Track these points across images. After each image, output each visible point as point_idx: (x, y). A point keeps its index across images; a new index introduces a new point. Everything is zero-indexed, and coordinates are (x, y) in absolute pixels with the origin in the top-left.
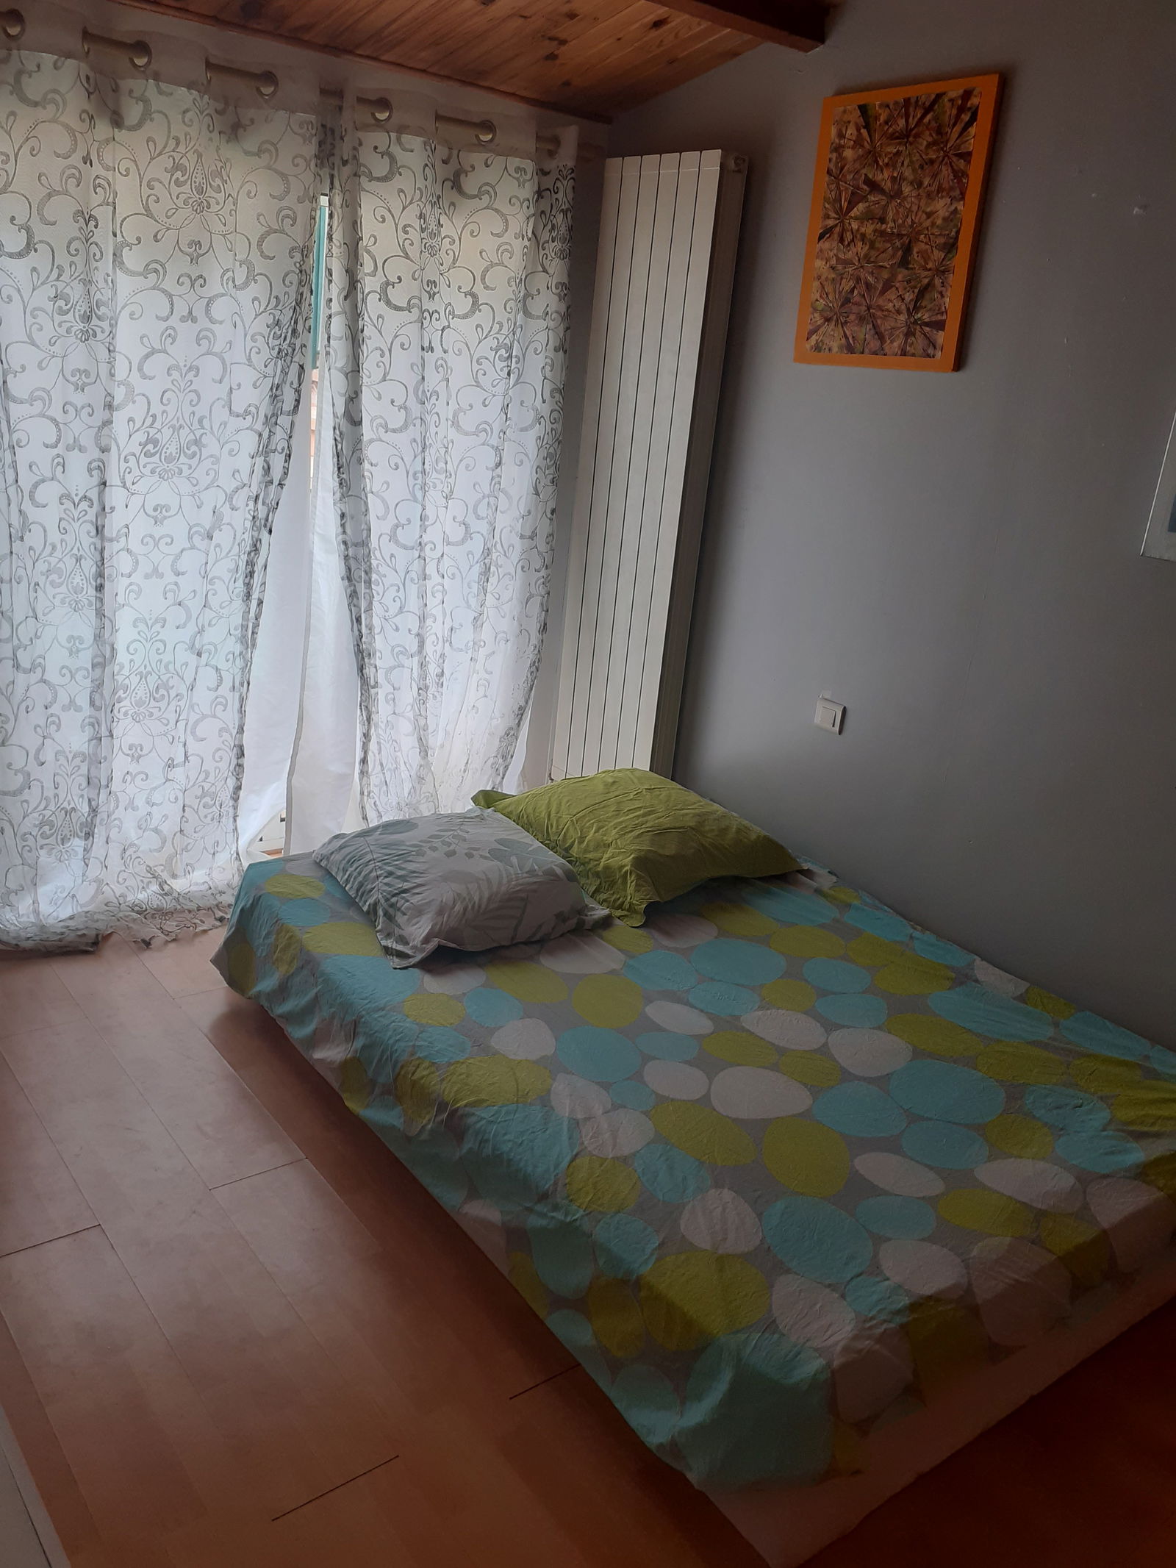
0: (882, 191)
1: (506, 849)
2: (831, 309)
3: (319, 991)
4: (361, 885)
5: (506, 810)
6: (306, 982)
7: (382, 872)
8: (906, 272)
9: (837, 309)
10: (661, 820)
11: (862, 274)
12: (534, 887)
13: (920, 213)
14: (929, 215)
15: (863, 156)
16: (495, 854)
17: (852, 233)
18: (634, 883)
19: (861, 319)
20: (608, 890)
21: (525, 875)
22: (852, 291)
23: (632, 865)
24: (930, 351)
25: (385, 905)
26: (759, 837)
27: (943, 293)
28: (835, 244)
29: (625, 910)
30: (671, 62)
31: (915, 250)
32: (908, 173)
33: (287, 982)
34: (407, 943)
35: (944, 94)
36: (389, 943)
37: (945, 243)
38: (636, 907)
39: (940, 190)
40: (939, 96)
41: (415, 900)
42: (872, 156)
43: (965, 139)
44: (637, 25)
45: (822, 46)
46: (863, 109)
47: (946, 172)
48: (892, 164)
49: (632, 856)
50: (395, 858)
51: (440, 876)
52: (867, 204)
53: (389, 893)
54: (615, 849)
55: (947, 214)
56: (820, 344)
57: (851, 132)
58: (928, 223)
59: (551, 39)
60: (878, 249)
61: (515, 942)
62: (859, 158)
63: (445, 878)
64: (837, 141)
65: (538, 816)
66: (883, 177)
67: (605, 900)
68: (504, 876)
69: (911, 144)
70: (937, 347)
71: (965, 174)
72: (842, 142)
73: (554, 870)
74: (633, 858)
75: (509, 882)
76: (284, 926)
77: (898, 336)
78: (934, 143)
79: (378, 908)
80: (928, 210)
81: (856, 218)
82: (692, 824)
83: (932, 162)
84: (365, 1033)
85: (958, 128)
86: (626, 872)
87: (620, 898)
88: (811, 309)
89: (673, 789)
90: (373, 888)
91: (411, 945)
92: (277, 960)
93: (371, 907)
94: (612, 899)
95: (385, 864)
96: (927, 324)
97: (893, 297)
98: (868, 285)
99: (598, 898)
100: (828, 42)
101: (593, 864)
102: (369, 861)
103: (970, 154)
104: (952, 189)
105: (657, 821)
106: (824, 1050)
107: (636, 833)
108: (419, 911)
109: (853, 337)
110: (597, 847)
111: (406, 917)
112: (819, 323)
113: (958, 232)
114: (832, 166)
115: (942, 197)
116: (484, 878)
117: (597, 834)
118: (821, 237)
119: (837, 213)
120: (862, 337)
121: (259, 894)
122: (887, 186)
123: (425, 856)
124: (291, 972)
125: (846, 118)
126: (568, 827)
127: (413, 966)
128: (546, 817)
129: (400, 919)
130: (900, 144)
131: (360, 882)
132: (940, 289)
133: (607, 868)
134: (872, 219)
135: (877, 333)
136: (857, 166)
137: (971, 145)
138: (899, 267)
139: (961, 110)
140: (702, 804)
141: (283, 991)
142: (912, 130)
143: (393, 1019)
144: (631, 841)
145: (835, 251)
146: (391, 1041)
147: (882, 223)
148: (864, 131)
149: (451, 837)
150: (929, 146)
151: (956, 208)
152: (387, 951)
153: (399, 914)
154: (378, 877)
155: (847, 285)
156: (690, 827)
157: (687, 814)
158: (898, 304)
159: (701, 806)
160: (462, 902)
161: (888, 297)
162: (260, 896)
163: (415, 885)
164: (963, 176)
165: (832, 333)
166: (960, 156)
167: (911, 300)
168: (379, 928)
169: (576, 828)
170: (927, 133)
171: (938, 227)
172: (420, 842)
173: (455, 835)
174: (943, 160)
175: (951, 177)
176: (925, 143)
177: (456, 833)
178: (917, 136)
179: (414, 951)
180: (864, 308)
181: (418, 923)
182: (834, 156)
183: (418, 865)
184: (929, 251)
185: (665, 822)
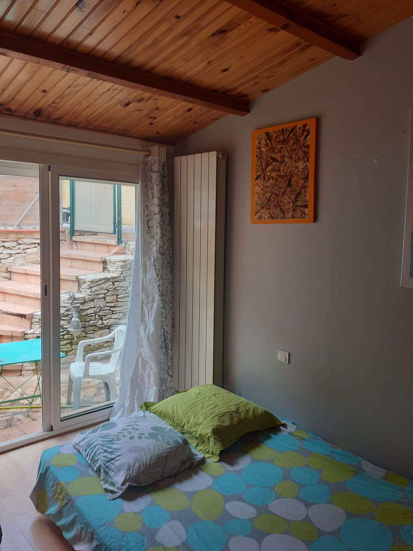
0: (277, 161)
1: (156, 432)
2: (263, 204)
3: (75, 515)
4: (93, 457)
5: (155, 410)
6: (70, 510)
7: (102, 450)
8: (290, 188)
9: (265, 204)
10: (221, 409)
11: (274, 191)
12: (170, 450)
13: (293, 167)
14: (296, 168)
15: (269, 149)
16: (152, 436)
17: (268, 176)
18: (213, 441)
19: (275, 207)
20: (201, 445)
21: (165, 445)
22: (270, 197)
23: (211, 433)
24: (304, 216)
25: (104, 467)
26: (262, 412)
27: (306, 195)
28: (262, 181)
29: (210, 454)
30: (195, 123)
31: (293, 181)
32: (286, 154)
33: (61, 510)
34: (115, 486)
35: (296, 126)
36: (107, 486)
37: (304, 177)
38: (215, 453)
39: (299, 159)
40: (294, 127)
41: (117, 463)
42: (273, 149)
43: (306, 141)
44: (182, 111)
45: (249, 114)
46: (267, 134)
47: (301, 153)
48: (280, 151)
49: (211, 429)
50: (108, 443)
51: (127, 450)
52: (272, 166)
53: (105, 461)
54: (203, 425)
55: (303, 167)
56: (261, 217)
57: (263, 142)
58: (296, 171)
59: (151, 117)
60: (278, 181)
61: (164, 477)
62: (267, 150)
63: (131, 451)
64: (258, 145)
65: (168, 412)
66: (277, 156)
67: (201, 450)
68: (156, 446)
69: (286, 144)
70: (306, 214)
71: (308, 153)
72: (260, 146)
73: (178, 441)
74: (212, 429)
75: (159, 449)
76: (59, 482)
77: (290, 211)
78: (295, 143)
79: (101, 468)
80: (296, 166)
81: (269, 171)
82: (234, 409)
83: (295, 149)
84: (97, 539)
85: (303, 137)
86: (209, 437)
87: (207, 449)
88: (255, 205)
89: (224, 393)
90: (98, 459)
91: (116, 486)
92: (56, 498)
93: (98, 468)
94: (204, 449)
95: (103, 446)
96: (301, 206)
97: (287, 198)
98: (276, 194)
99: (197, 449)
100: (250, 113)
101: (194, 433)
102: (96, 445)
103: (309, 146)
104: (304, 158)
105: (219, 410)
106: (307, 519)
107: (211, 417)
108: (119, 469)
109: (273, 213)
110: (195, 425)
111: (113, 473)
112: (259, 209)
113: (308, 173)
114: (258, 154)
115: (300, 161)
116: (147, 449)
117: (194, 419)
118: (256, 179)
119: (261, 170)
120: (276, 213)
121: (48, 466)
122: (279, 159)
123: (121, 440)
124: (63, 505)
125: (261, 137)
126: (182, 417)
127: (118, 497)
128: (172, 413)
129: (111, 474)
130: (282, 144)
131: (93, 456)
132: (304, 193)
133: (200, 435)
134: (275, 171)
135: (282, 211)
136: (267, 153)
137: (308, 143)
138: (287, 187)
139: (303, 131)
140: (236, 399)
141: (59, 514)
142: (286, 139)
143: (110, 530)
144: (210, 421)
145: (262, 183)
146: (109, 543)
147: (279, 172)
148: (268, 142)
149: (131, 429)
150: (293, 144)
151: (306, 165)
152: (106, 490)
153: (110, 471)
154: (100, 453)
155: (268, 195)
156: (233, 411)
157: (231, 405)
158: (289, 200)
159: (236, 400)
160: (138, 463)
161: (284, 198)
162: (49, 467)
163: (117, 456)
164: (307, 153)
165: (265, 212)
166: (305, 147)
167: (294, 198)
168: (102, 478)
169: (185, 417)
170: (292, 140)
171: (300, 172)
172: (118, 433)
173: (134, 428)
174: (299, 148)
175: (303, 154)
176: (291, 143)
177: (133, 427)
178: (288, 141)
179: (118, 489)
180: (276, 202)
181: (119, 475)
182: (258, 150)
183: (118, 445)
184: (298, 180)
185: (223, 410)
